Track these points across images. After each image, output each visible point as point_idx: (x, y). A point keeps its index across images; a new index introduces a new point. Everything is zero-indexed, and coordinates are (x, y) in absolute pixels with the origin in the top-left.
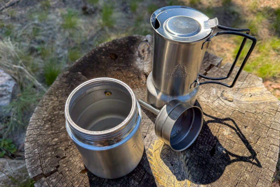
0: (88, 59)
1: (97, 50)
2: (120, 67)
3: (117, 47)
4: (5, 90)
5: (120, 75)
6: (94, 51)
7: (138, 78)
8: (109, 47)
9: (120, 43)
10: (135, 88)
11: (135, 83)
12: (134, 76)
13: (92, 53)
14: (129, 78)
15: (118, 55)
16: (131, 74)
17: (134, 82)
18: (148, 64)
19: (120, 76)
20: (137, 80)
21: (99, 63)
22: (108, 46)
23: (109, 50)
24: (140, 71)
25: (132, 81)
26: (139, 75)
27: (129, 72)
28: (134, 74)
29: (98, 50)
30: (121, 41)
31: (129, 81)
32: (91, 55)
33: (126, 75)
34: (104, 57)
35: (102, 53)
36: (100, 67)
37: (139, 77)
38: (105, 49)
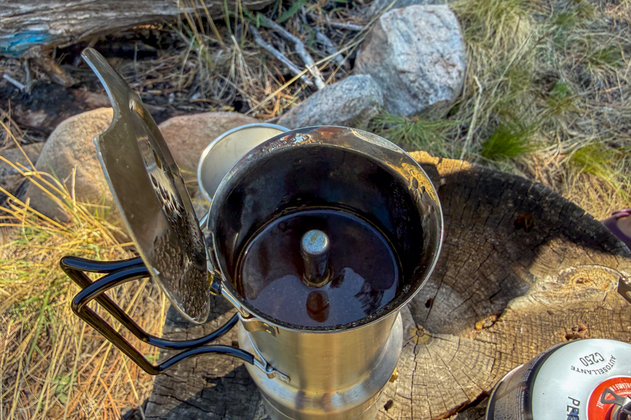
0: (489, 179)
2: (503, 245)
4: (428, 94)
5: (480, 255)
6: (516, 181)
7: (491, 294)
10: (462, 297)
11: (474, 293)
12: (494, 283)
13: (508, 180)
14: (483, 274)
15: (536, 230)
16: (495, 275)
17: (477, 290)
18: (540, 302)
19: (478, 255)
20: (486, 293)
21: (490, 203)
22: (547, 201)
23: (537, 208)
24: (513, 292)
25: (476, 284)
26: (501, 294)
27: (499, 269)
28: (498, 281)
31: (473, 278)
32: (503, 180)
33: (487, 265)
34: (511, 205)
35: (519, 198)
36: (482, 208)
37: (497, 295)
38: (534, 199)
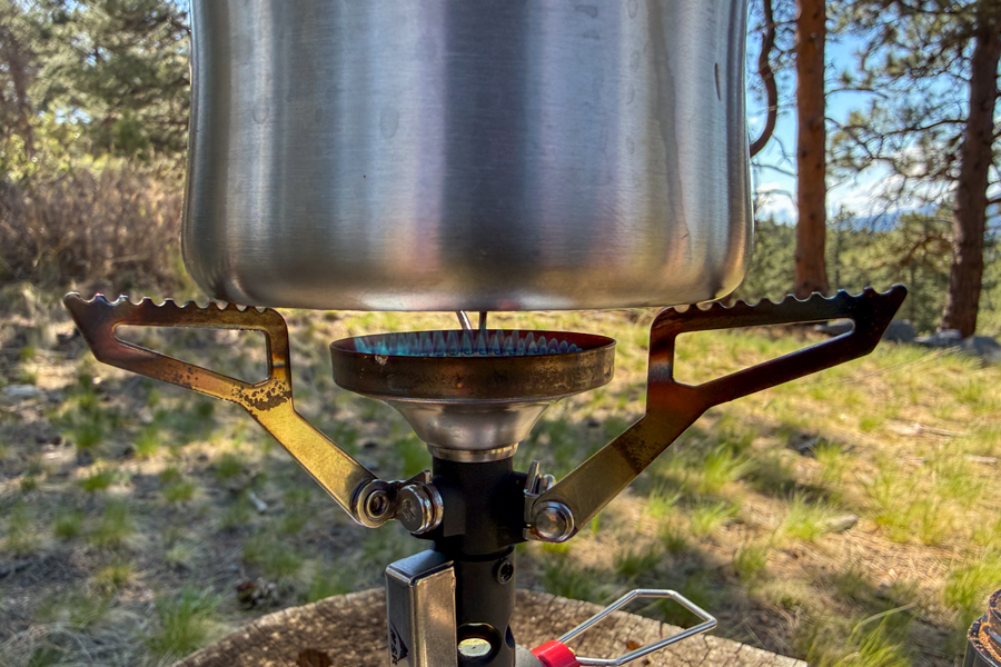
1: (247, 636)
3: (332, 627)
6: (233, 642)
8: (301, 627)
9: (350, 610)
13: (221, 650)
15: (335, 655)
22: (297, 623)
23: (300, 637)
29: (251, 636)
30: (355, 606)
34: (269, 664)
35: (266, 649)
38: (281, 633)
